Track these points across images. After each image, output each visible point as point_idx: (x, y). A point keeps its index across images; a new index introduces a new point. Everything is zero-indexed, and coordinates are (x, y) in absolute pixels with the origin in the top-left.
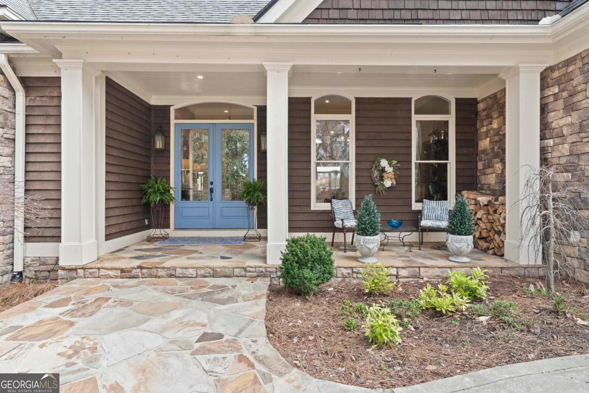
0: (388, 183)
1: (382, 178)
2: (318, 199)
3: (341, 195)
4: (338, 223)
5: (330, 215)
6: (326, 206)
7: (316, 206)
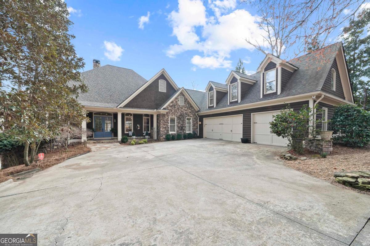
0: (139, 129)
1: (138, 128)
2: (126, 131)
3: (130, 130)
4: (130, 135)
5: (128, 134)
6: (127, 132)
7: (126, 132)
